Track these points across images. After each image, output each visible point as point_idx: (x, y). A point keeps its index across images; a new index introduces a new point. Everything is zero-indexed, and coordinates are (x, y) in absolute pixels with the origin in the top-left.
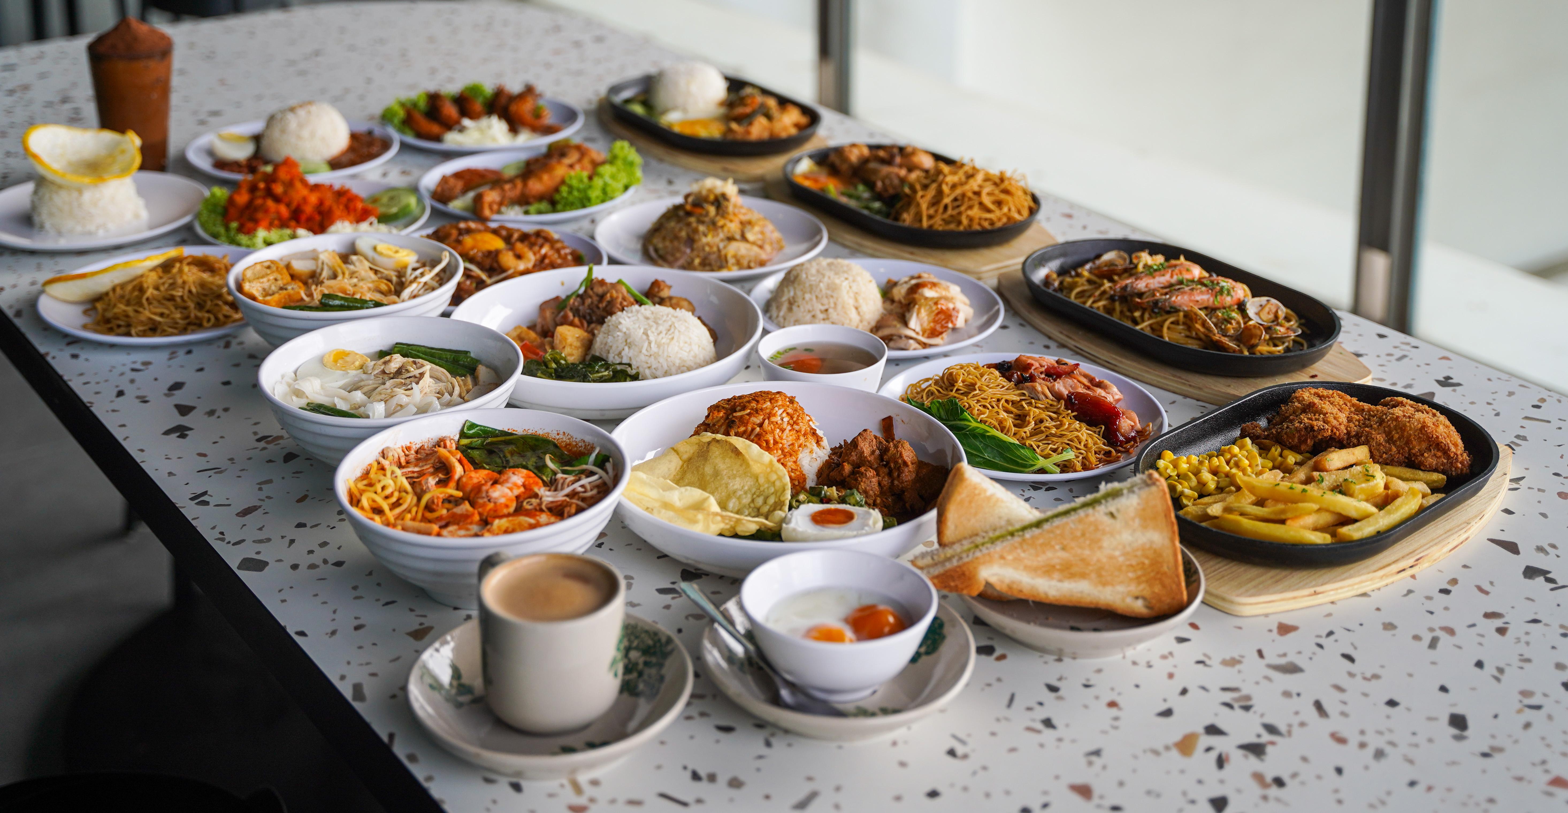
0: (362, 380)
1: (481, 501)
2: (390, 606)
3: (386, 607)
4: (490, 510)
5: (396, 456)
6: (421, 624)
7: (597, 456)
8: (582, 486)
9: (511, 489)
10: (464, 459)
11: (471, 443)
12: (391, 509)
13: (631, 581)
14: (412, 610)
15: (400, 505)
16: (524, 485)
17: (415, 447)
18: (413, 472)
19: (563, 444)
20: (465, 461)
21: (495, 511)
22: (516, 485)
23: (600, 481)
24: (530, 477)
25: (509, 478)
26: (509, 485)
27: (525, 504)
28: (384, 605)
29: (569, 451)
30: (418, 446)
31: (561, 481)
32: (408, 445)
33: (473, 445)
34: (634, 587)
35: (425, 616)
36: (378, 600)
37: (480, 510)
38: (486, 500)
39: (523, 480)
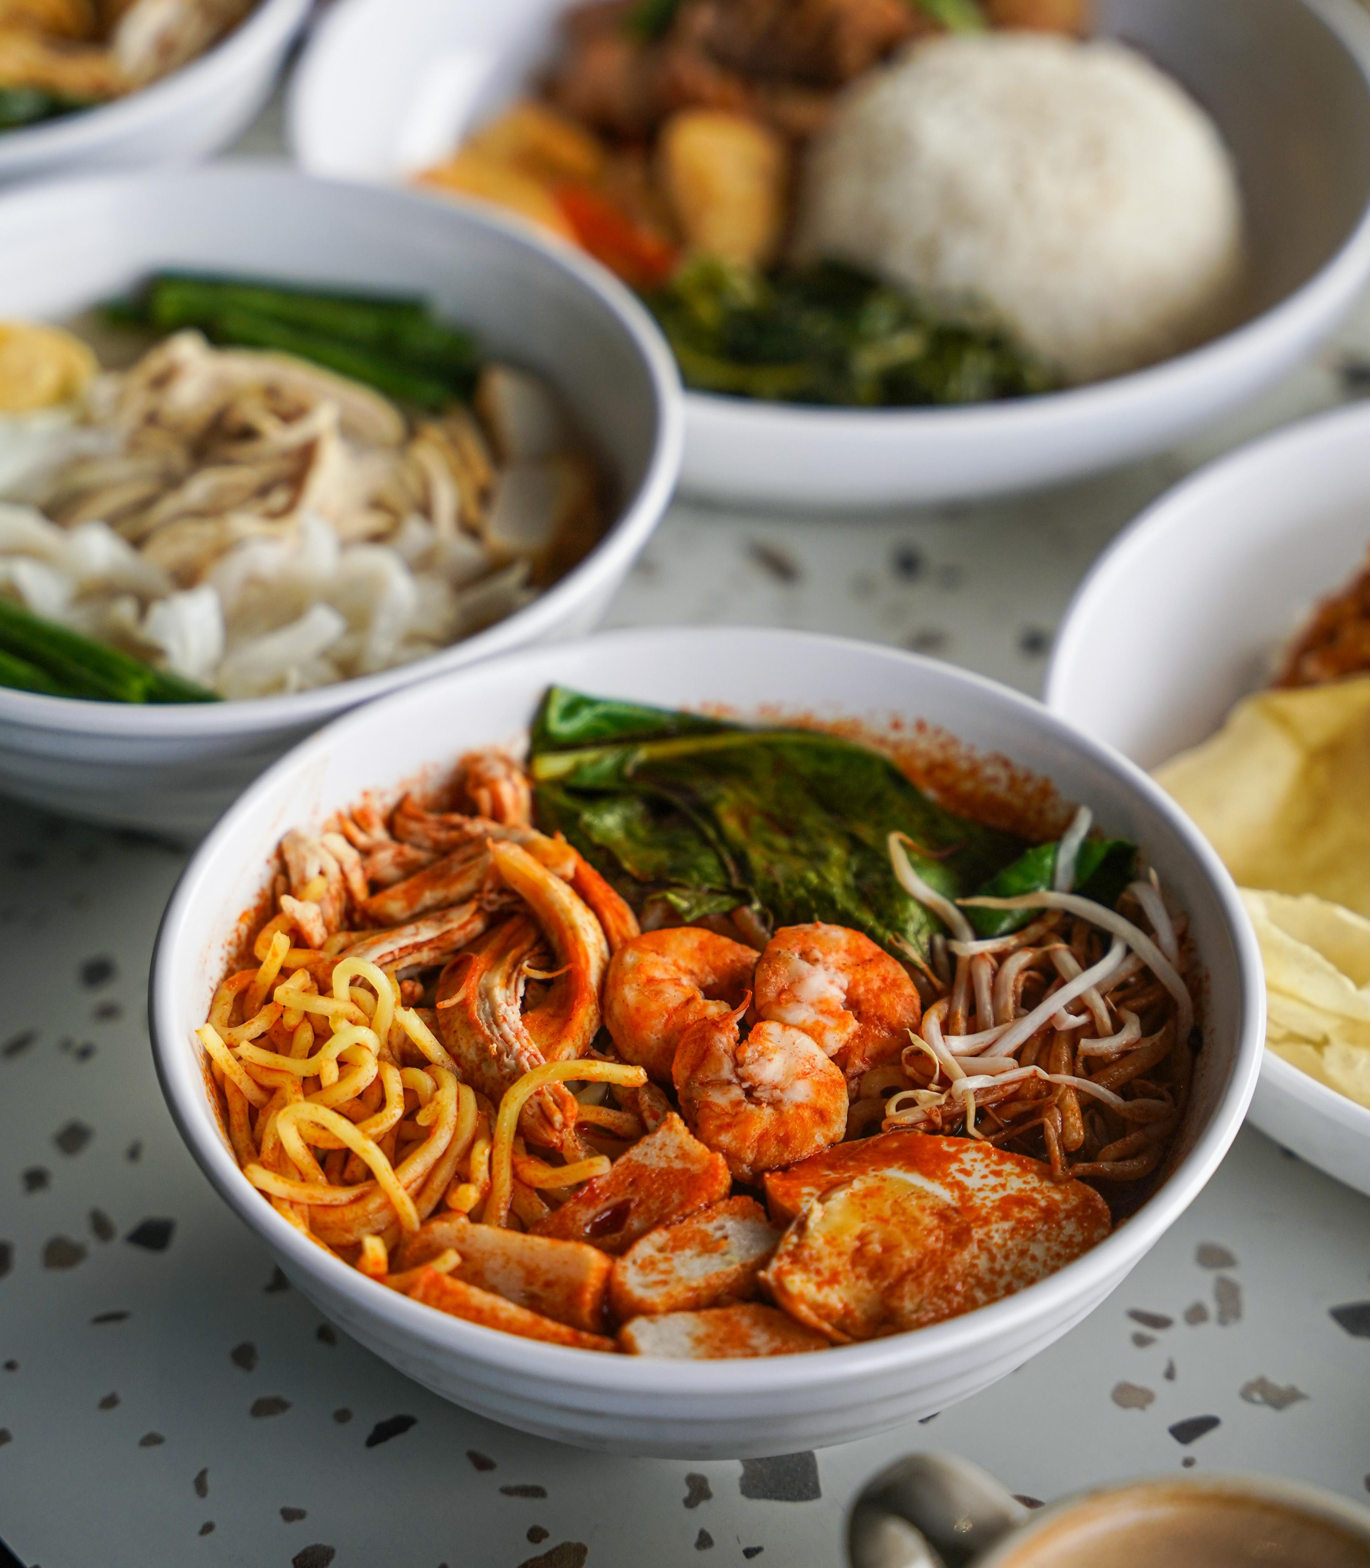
0: (82, 461)
1: (720, 1099)
2: (395, 1443)
3: (381, 1449)
4: (763, 1137)
5: (333, 869)
6: (536, 1535)
7: (1085, 848)
8: (1079, 1006)
9: (815, 1033)
10: (589, 873)
11: (577, 770)
12: (396, 1161)
13: (1230, 1274)
14: (482, 1464)
15: (427, 1133)
16: (853, 1003)
17: (380, 806)
18: (417, 947)
19: (920, 764)
20: (600, 888)
21: (784, 1141)
22: (823, 1007)
23: (1130, 965)
24: (863, 963)
25: (797, 980)
26: (803, 1014)
27: (891, 1109)
28: (373, 1441)
29: (945, 789)
30: (391, 800)
31: (984, 973)
32: (358, 802)
33: (588, 779)
34: (1248, 1299)
35: (537, 1492)
36: (342, 1416)
37: (725, 1139)
38: (737, 1093)
39: (843, 980)
